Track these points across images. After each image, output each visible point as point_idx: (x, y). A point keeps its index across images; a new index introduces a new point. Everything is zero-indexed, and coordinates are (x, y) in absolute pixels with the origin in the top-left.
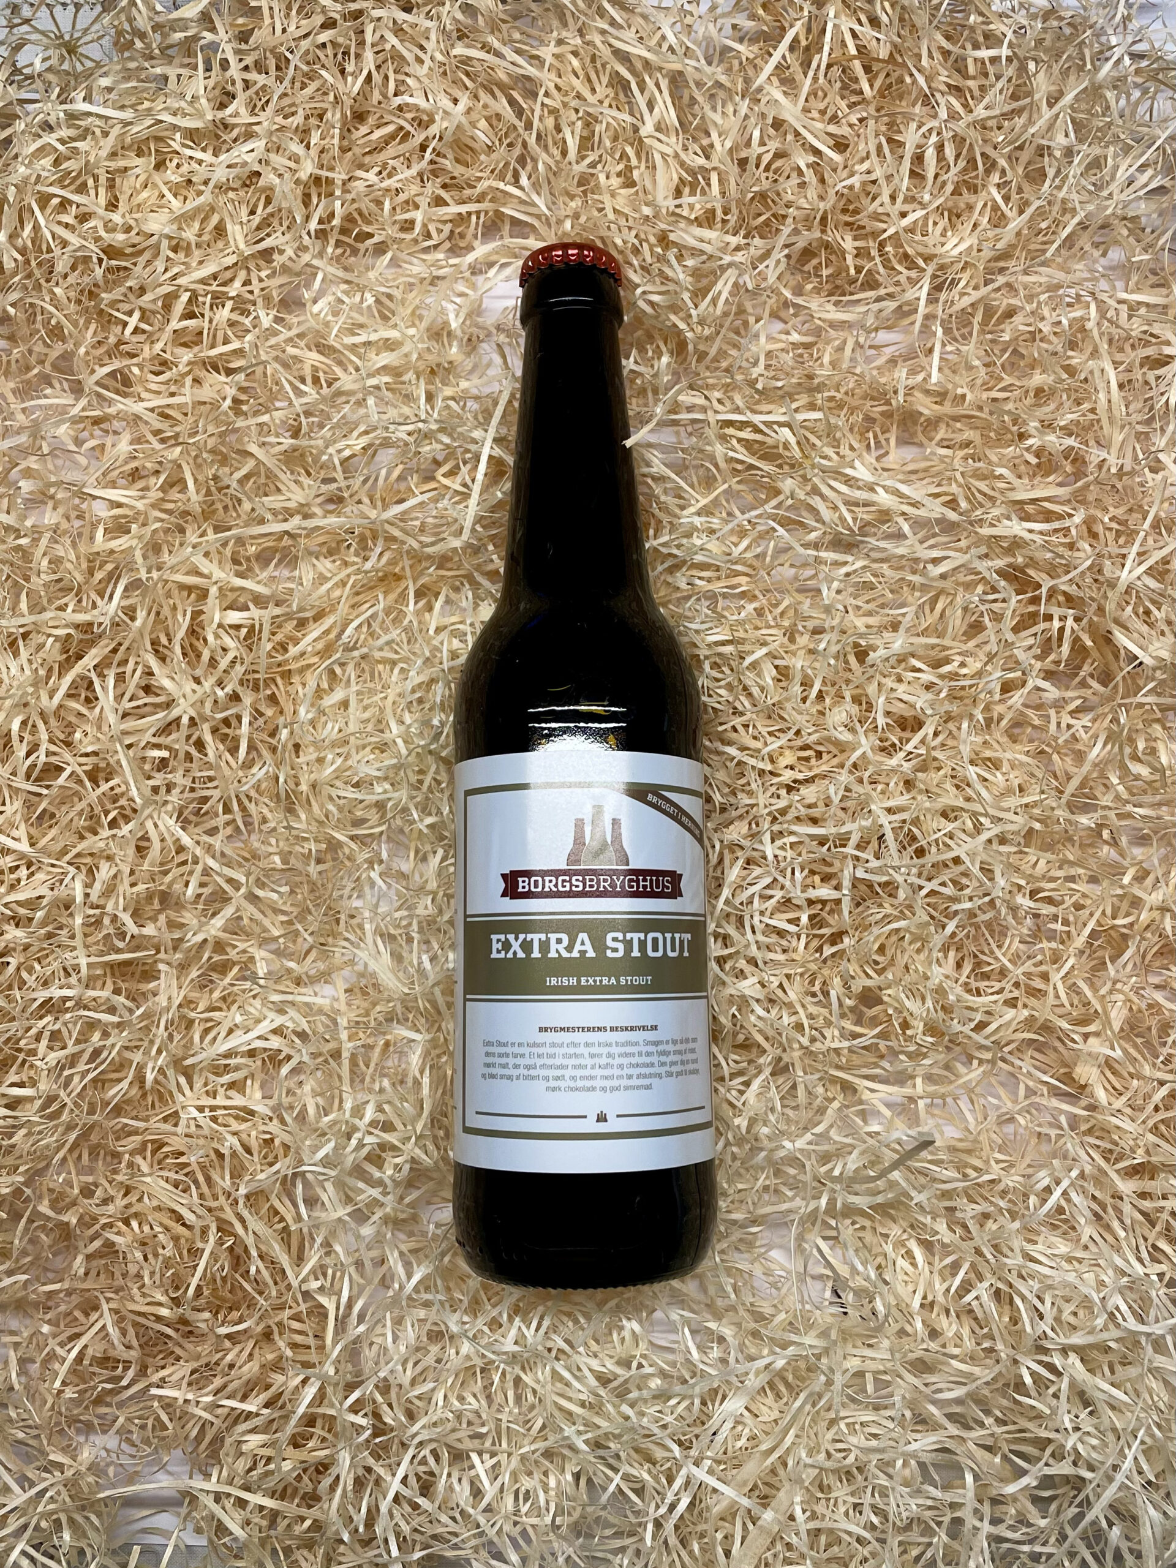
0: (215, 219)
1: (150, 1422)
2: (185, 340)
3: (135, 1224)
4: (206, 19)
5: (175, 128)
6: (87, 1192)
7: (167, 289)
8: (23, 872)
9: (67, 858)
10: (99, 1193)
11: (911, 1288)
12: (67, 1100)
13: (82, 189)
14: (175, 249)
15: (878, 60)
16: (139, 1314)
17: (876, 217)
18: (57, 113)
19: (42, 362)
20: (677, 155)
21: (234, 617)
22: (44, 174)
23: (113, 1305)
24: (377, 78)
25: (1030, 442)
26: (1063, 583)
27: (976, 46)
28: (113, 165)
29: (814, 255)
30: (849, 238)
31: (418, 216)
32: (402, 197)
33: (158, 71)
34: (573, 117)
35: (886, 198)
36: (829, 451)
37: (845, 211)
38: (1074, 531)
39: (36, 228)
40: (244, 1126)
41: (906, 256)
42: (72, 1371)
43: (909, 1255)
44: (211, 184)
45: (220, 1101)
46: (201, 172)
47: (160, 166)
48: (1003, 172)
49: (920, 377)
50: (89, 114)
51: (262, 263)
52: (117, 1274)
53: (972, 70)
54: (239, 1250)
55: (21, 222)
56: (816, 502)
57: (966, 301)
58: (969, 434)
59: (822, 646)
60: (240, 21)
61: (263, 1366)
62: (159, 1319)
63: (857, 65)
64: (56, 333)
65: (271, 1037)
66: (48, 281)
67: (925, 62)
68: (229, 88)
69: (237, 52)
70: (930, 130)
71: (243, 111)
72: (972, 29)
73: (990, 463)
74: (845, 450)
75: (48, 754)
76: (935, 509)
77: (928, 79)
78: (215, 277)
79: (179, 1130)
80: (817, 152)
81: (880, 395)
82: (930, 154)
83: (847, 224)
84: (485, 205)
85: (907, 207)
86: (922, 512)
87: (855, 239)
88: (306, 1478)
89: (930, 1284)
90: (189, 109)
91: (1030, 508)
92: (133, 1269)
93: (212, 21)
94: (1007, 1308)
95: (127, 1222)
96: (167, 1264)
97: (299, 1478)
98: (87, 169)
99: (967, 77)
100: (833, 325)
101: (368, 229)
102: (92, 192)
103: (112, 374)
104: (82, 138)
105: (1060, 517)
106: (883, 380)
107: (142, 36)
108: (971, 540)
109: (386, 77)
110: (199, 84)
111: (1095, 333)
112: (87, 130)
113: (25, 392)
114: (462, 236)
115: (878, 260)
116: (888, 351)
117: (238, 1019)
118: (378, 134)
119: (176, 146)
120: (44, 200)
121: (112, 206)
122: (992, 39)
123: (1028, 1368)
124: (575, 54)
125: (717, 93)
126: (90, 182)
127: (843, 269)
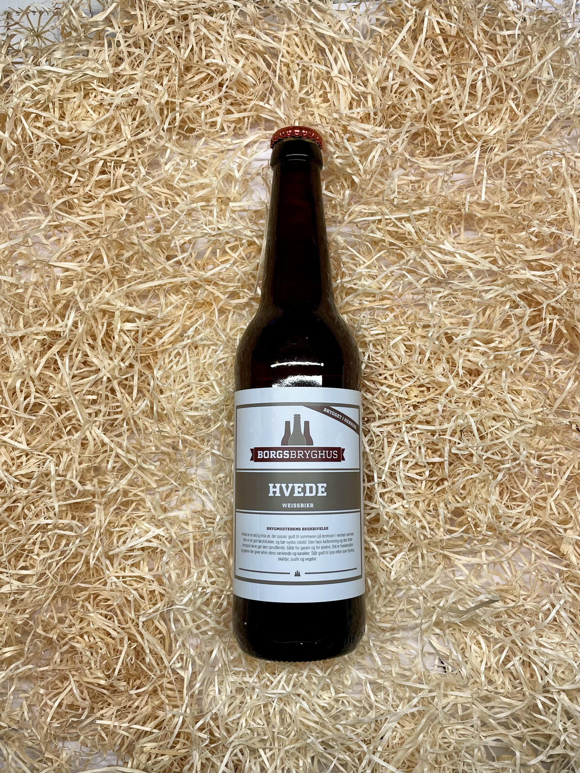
0: (115, 123)
1: (96, 737)
2: (100, 185)
3: (86, 637)
4: (108, 21)
5: (93, 77)
6: (61, 621)
7: (91, 159)
8: (24, 459)
9: (46, 451)
10: (67, 621)
11: (479, 659)
12: (50, 575)
13: (46, 109)
14: (95, 139)
15: (451, 36)
16: (89, 683)
17: (452, 116)
18: (34, 70)
19: (27, 197)
20: (350, 86)
21: (128, 326)
22: (27, 102)
23: (76, 679)
24: (196, 49)
25: (532, 229)
26: (552, 301)
27: (501, 29)
28: (62, 97)
29: (420, 135)
30: (438, 127)
31: (219, 119)
32: (210, 110)
33: (84, 48)
34: (297, 68)
35: (457, 107)
36: (431, 236)
37: (435, 113)
38: (556, 275)
39: (23, 129)
40: (140, 585)
41: (467, 135)
42: (56, 713)
43: (478, 643)
44: (113, 106)
45: (127, 573)
46: (108, 99)
47: (86, 96)
48: (516, 93)
49: (476, 198)
50: (50, 71)
51: (139, 145)
52: (77, 661)
53: (499, 40)
54: (139, 649)
55: (16, 126)
56: (425, 262)
57: (498, 159)
58: (502, 226)
59: (430, 335)
60: (126, 21)
61: (153, 708)
62: (99, 685)
63: (440, 38)
64: (35, 182)
65: (153, 540)
66: (30, 156)
67: (476, 37)
68: (121, 56)
69: (124, 37)
70: (479, 73)
71: (127, 67)
72: (499, 20)
73: (513, 242)
74: (438, 235)
75: (36, 398)
76: (486, 265)
77: (478, 46)
78: (115, 153)
79: (108, 587)
80: (420, 83)
81: (455, 206)
82: (479, 84)
83: (436, 120)
84: (253, 113)
85: (467, 111)
86: (479, 267)
87: (441, 127)
88: (176, 764)
89: (488, 658)
90: (100, 67)
91: (533, 264)
92: (85, 660)
93: (111, 21)
94: (528, 668)
95: (82, 636)
96: (103, 657)
97: (172, 764)
98: (49, 99)
99: (497, 45)
100: (431, 171)
101: (192, 126)
102: (52, 110)
103: (64, 203)
104: (46, 83)
105: (550, 268)
106: (457, 199)
107: (76, 30)
108: (504, 280)
109: (201, 49)
110: (106, 54)
111: (565, 174)
112: (49, 79)
113: (20, 212)
114: (240, 129)
115: (453, 138)
116: (458, 184)
117: (137, 531)
118: (197, 78)
119: (94, 86)
120: (27, 115)
121: (62, 117)
122: (509, 25)
123: (540, 699)
124: (297, 35)
125: (370, 54)
126: (51, 105)
127: (434, 142)
